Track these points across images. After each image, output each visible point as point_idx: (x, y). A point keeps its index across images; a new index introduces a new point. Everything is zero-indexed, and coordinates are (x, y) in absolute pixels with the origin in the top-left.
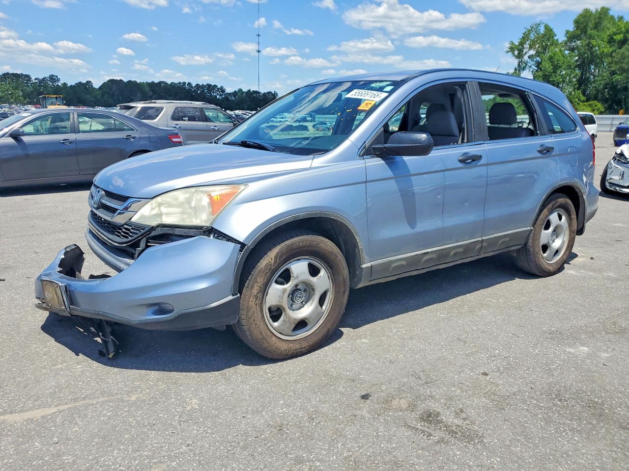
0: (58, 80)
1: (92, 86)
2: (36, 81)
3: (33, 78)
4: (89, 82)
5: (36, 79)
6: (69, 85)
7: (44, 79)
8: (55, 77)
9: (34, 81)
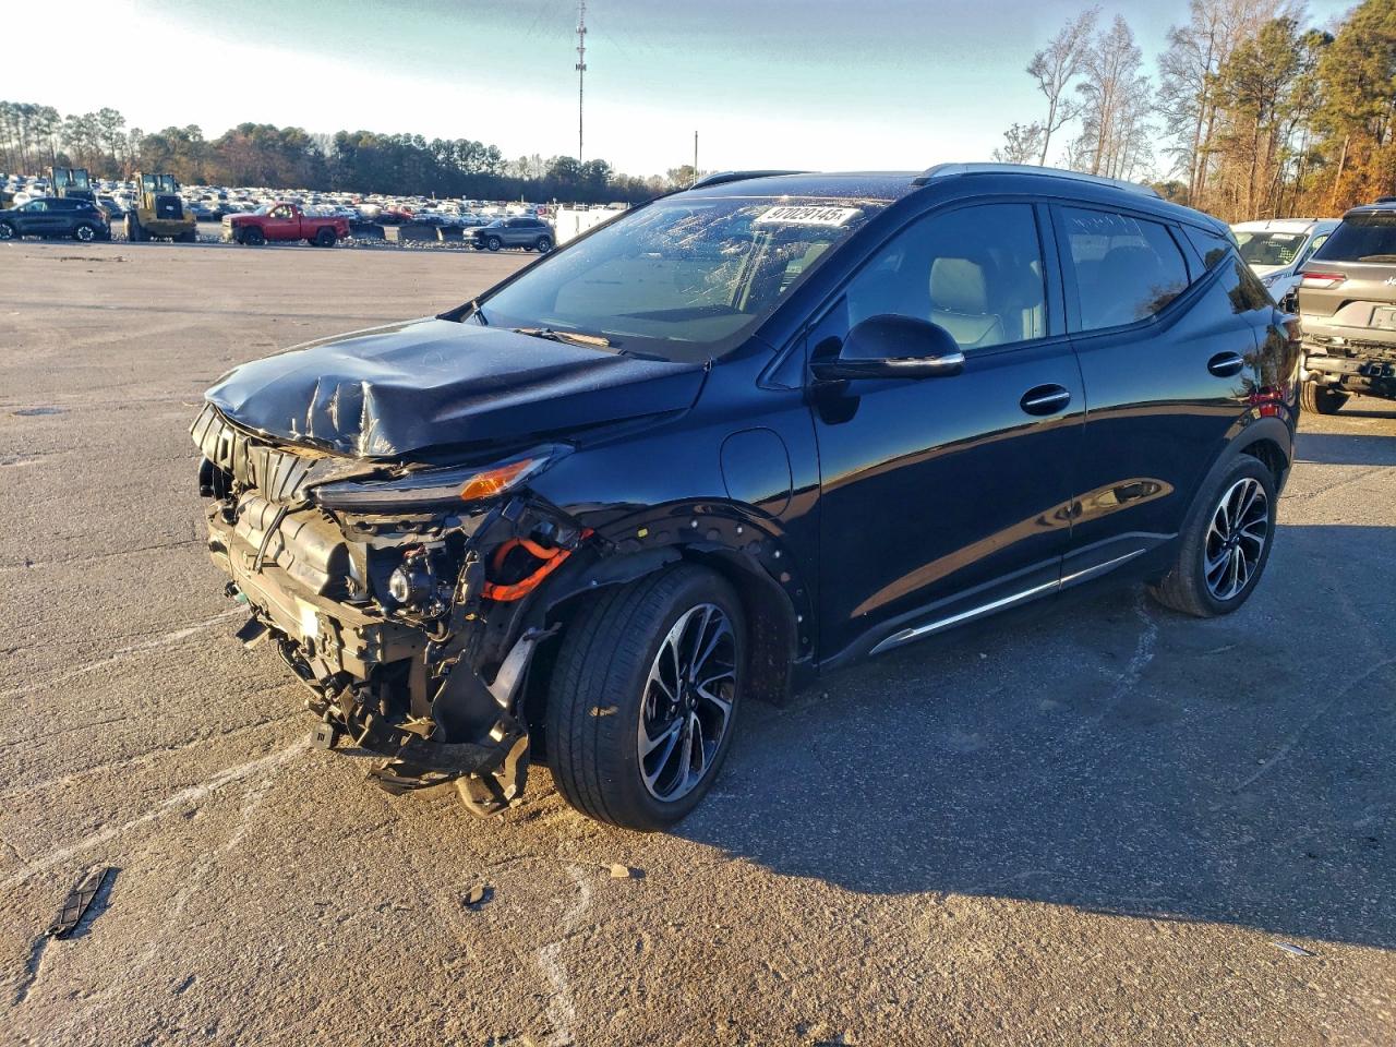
0: (121, 121)
2: (70, 122)
3: (63, 115)
5: (70, 117)
8: (113, 115)
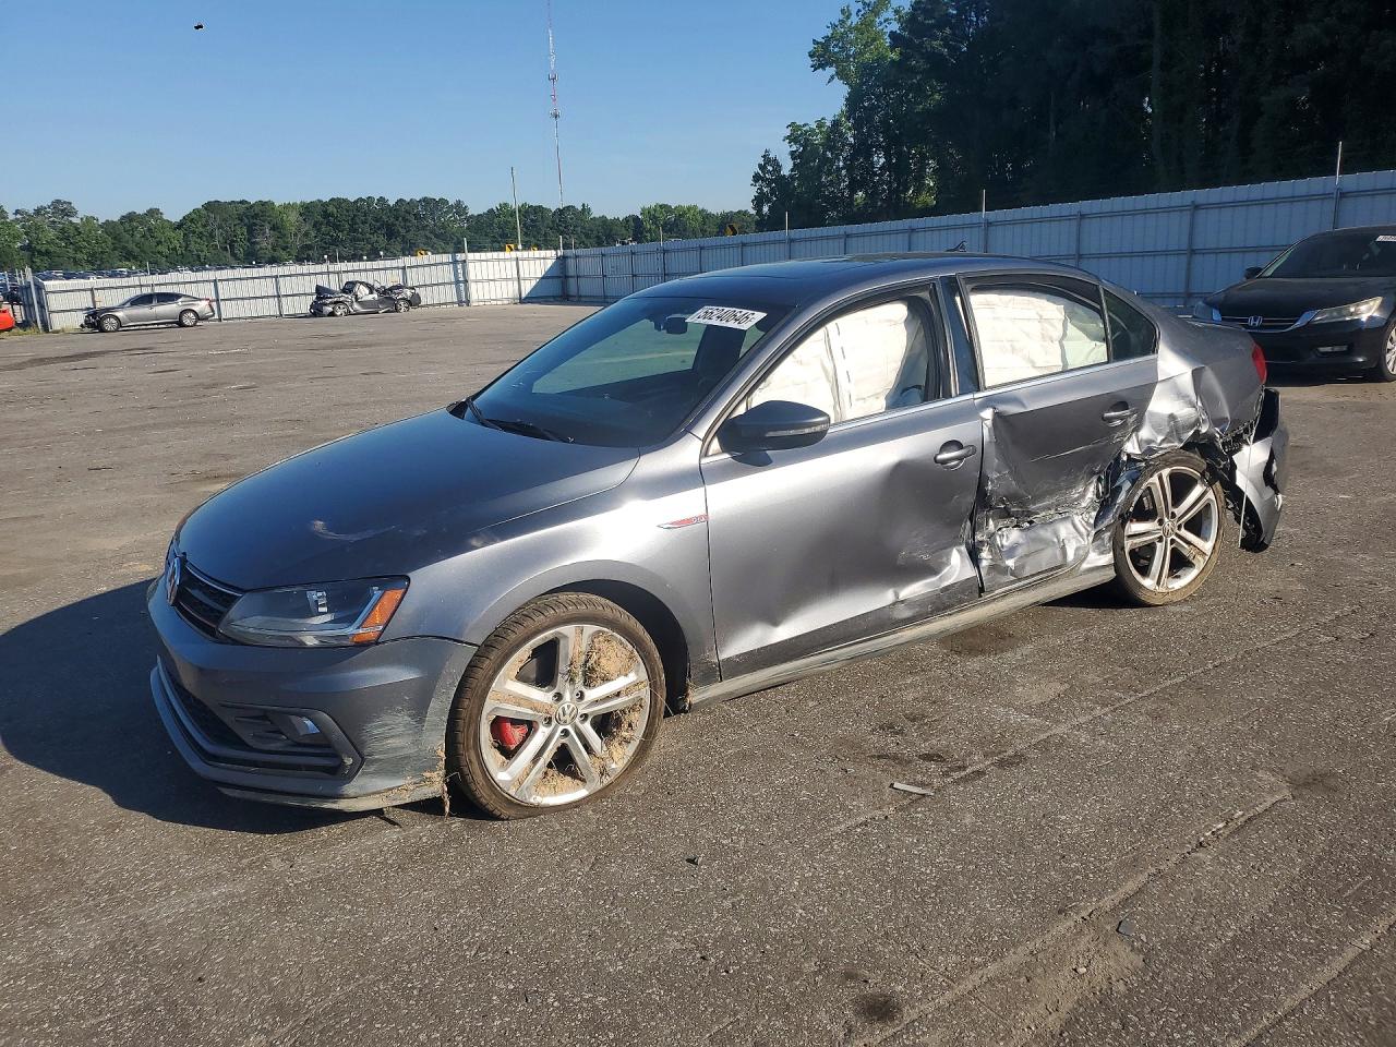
1: (161, 219)
4: (153, 213)
6: (101, 221)
7: (38, 212)
9: (11, 217)
